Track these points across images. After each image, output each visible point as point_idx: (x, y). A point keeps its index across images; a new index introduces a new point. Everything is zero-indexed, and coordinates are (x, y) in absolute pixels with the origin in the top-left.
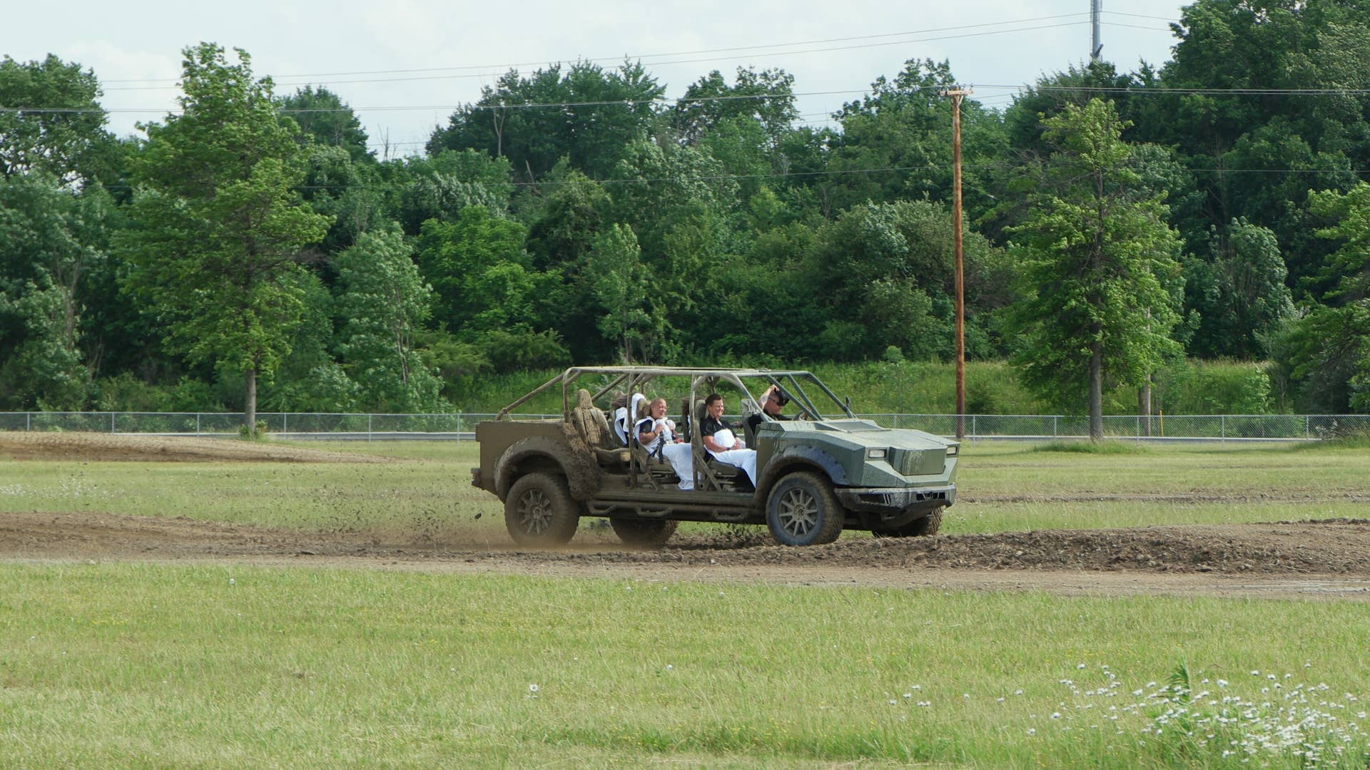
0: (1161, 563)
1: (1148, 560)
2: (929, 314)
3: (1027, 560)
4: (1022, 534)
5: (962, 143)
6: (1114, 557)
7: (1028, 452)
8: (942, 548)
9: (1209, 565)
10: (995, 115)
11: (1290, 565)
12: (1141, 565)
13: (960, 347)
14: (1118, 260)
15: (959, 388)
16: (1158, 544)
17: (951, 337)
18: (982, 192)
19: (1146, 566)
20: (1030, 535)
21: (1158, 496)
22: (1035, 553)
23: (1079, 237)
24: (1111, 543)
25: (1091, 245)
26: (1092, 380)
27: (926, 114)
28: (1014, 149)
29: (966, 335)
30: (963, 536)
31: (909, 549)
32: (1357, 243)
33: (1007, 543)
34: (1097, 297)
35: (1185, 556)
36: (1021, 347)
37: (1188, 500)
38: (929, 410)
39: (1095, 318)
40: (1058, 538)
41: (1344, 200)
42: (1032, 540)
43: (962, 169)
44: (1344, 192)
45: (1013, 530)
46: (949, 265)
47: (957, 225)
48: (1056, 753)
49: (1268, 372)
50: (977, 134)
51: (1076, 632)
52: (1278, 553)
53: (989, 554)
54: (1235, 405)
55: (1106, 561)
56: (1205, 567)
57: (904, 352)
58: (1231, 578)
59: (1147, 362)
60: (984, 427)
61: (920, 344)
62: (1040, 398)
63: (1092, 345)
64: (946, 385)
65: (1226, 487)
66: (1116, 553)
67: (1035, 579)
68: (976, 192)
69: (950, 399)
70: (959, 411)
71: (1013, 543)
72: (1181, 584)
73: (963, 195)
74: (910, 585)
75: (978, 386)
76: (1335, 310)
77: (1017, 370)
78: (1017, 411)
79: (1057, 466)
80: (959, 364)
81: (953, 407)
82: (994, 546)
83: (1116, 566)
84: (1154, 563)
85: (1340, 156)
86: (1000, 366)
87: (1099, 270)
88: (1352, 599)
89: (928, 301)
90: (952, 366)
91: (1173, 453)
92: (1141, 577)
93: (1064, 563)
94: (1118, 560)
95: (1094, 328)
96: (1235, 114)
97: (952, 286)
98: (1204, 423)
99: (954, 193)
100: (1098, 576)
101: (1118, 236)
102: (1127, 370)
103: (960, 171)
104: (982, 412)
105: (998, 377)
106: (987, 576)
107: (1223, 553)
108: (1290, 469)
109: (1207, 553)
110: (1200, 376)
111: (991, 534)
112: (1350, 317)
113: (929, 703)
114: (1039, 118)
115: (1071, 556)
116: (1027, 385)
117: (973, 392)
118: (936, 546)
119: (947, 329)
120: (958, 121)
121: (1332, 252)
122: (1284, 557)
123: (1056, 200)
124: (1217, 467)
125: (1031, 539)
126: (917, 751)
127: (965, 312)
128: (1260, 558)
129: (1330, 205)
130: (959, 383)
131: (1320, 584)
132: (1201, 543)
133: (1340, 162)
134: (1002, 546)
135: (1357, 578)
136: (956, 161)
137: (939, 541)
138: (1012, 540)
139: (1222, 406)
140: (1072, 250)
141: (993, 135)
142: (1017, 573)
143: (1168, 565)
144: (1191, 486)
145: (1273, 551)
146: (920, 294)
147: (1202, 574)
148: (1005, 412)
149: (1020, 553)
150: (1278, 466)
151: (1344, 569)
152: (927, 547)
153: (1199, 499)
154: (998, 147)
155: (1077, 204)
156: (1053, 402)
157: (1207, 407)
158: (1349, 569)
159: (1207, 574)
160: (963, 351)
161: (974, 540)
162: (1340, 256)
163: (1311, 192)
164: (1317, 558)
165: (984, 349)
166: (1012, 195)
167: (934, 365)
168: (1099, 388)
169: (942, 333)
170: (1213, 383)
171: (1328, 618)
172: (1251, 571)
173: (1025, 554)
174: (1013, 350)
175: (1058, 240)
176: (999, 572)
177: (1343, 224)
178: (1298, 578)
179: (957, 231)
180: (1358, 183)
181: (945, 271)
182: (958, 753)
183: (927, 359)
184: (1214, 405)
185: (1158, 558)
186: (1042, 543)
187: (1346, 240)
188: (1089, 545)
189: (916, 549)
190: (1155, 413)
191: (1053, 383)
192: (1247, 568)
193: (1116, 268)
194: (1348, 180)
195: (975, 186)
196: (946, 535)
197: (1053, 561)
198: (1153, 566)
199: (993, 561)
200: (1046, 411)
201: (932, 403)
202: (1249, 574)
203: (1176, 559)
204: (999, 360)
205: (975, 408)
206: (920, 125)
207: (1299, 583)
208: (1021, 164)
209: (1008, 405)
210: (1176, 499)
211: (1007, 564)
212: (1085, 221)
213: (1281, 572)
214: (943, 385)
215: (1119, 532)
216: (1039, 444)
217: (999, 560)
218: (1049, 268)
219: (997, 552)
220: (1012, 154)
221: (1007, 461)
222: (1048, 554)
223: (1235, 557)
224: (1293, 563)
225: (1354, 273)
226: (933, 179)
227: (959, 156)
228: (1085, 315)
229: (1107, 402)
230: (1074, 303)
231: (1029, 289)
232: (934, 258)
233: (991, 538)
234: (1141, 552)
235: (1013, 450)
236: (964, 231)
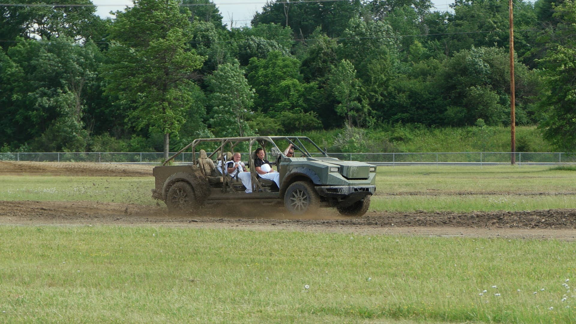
2: (497, 103)
3: (547, 224)
4: (544, 211)
5: (514, 19)
7: (547, 170)
8: (505, 218)
10: (529, 5)
13: (513, 119)
15: (512, 139)
17: (509, 114)
18: (524, 42)
22: (551, 220)
23: (570, 64)
27: (496, 4)
28: (539, 21)
29: (516, 113)
30: (516, 212)
31: (489, 218)
33: (537, 215)
36: (543, 119)
38: (498, 151)
40: (562, 213)
42: (549, 214)
45: (540, 209)
46: (508, 78)
47: (511, 59)
48: (563, 319)
50: (521, 14)
51: (572, 259)
53: (528, 221)
57: (485, 122)
60: (525, 159)
61: (493, 118)
62: (552, 144)
64: (506, 138)
67: (551, 233)
68: (521, 43)
69: (508, 145)
70: (512, 151)
71: (540, 215)
73: (514, 44)
74: (489, 236)
75: (522, 138)
77: (542, 132)
78: (541, 150)
79: (562, 177)
80: (513, 128)
81: (509, 148)
82: (531, 217)
86: (533, 128)
89: (498, 97)
90: (509, 128)
93: (565, 225)
97: (509, 89)
99: (510, 43)
103: (513, 33)
104: (524, 151)
105: (531, 133)
106: (527, 232)
111: (529, 211)
113: (500, 294)
114: (552, 6)
115: (569, 222)
116: (546, 138)
117: (519, 141)
118: (502, 217)
119: (507, 110)
120: (512, 8)
123: (560, 46)
125: (549, 213)
126: (495, 318)
127: (515, 102)
130: (512, 137)
134: (535, 217)
136: (511, 27)
137: (504, 214)
138: (540, 214)
140: (567, 71)
141: (529, 15)
142: (542, 230)
146: (494, 93)
148: (535, 151)
149: (543, 220)
152: (498, 217)
154: (532, 20)
155: (570, 49)
156: (559, 146)
160: (514, 121)
161: (521, 214)
165: (525, 120)
166: (538, 45)
167: (500, 128)
169: (504, 112)
173: (546, 221)
174: (539, 120)
175: (560, 66)
176: (533, 230)
179: (511, 62)
181: (506, 82)
182: (515, 318)
183: (497, 125)
186: (555, 215)
189: (492, 218)
191: (559, 137)
195: (521, 39)
196: (507, 211)
197: (560, 224)
199: (530, 224)
200: (555, 150)
201: (499, 147)
204: (532, 125)
205: (521, 149)
206: (492, 10)
208: (543, 29)
209: (536, 148)
211: (537, 226)
212: (574, 56)
214: (505, 138)
216: (552, 167)
217: (533, 224)
218: (556, 81)
219: (532, 220)
220: (538, 24)
221: (536, 175)
222: (557, 221)
226: (499, 36)
227: (512, 25)
230: (570, 97)
231: (547, 90)
232: (501, 75)
233: (529, 213)
235: (539, 170)
236: (515, 62)
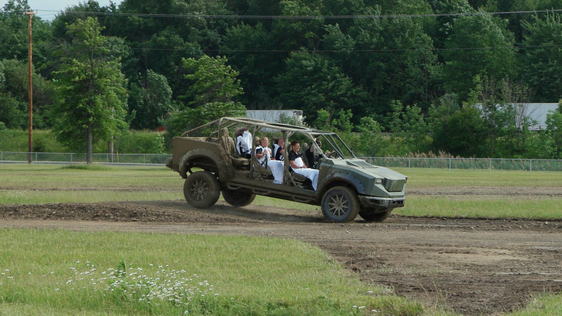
0: (116, 217)
1: (110, 216)
2: (17, 109)
3: (57, 216)
4: (55, 204)
5: (33, 35)
6: (95, 215)
7: (60, 169)
8: (21, 210)
9: (136, 218)
10: (47, 24)
11: (171, 219)
12: (107, 218)
13: (30, 123)
14: (99, 86)
15: (30, 141)
16: (115, 209)
17: (27, 119)
18: (41, 56)
19: (109, 219)
20: (59, 205)
21: (116, 188)
22: (61, 213)
23: (83, 76)
24: (94, 209)
25: (88, 80)
26: (88, 138)
27: (17, 22)
28: (55, 38)
29: (33, 118)
30: (30, 205)
31: (6, 210)
32: (202, 81)
33: (49, 208)
34: (91, 103)
35: (126, 214)
36: (57, 124)
37: (128, 190)
38: (17, 151)
39: (90, 111)
40: (71, 206)
41: (197, 63)
42: (60, 207)
43: (32, 47)
44: (197, 59)
45: (52, 203)
46: (25, 87)
47: (30, 70)
48: (67, 299)
49: (164, 135)
50: (38, 31)
51: (78, 246)
52: (166, 214)
53: (41, 213)
54: (149, 150)
55: (92, 216)
56: (135, 219)
57: (6, 125)
58: (146, 224)
59: (112, 131)
60: (41, 158)
61: (13, 121)
62: (65, 145)
63: (88, 123)
64: (24, 140)
65: (145, 185)
66: (97, 213)
67: (60, 224)
68: (38, 56)
69: (26, 146)
70: (30, 151)
71: (52, 208)
72: (124, 226)
73: (33, 57)
74: (6, 226)
75: (38, 140)
76: (193, 110)
77: (56, 134)
78: (56, 151)
79: (72, 175)
80: (30, 131)
81: (27, 149)
82: (43, 210)
83: (96, 218)
84: (113, 217)
85: (196, 44)
86: (48, 132)
87: (92, 90)
88: (197, 233)
89: (17, 103)
90: (27, 131)
91: (123, 170)
92: (107, 223)
93: (74, 217)
94: (97, 216)
95: (89, 116)
96: (151, 24)
97: (27, 97)
98: (136, 157)
99: (29, 56)
100: (88, 223)
101: (100, 76)
102: (103, 134)
103: (31, 47)
104: (40, 151)
105: (47, 136)
106: (39, 223)
107: (142, 213)
108: (172, 178)
109: (136, 213)
110: (135, 137)
111: (42, 205)
112: (199, 112)
113: (12, 277)
114: (66, 25)
115: (77, 214)
116: (59, 141)
117: (36, 143)
118: (18, 209)
119: (25, 115)
120: (31, 25)
121: (192, 85)
122: (169, 215)
123: (74, 60)
124: (141, 176)
125: (60, 206)
126: (7, 298)
127: (33, 108)
128: (158, 216)
129: (191, 64)
130: (30, 139)
131: (184, 227)
132: (133, 209)
133: (195, 46)
134: (47, 209)
135: (200, 224)
136: (29, 42)
137: (19, 207)
138: (51, 207)
139: (144, 150)
140: (80, 82)
141: (45, 31)
142: (53, 221)
143: (119, 218)
144: (130, 184)
145: (164, 213)
146: (13, 100)
147: (133, 222)
148: (50, 151)
149: (54, 212)
150: (167, 176)
151: (194, 220)
152: (14, 210)
153: (133, 190)
154: (48, 37)
155: (82, 62)
156: (71, 147)
157: (137, 151)
158: (196, 221)
159: (136, 222)
160: (32, 125)
161: (34, 207)
162: (195, 86)
163: (183, 59)
164: (183, 216)
165: (41, 124)
166: (54, 58)
167: (19, 131)
168: (91, 142)
169: (22, 117)
170: (141, 140)
171: (186, 242)
172: (155, 221)
173: (57, 213)
174: (54, 125)
175: (74, 77)
176: (45, 221)
177: (196, 73)
178: (175, 224)
179: (30, 73)
180: (203, 55)
181: (23, 90)
182: (25, 299)
183: (16, 128)
184: (141, 150)
185: (114, 215)
186: (64, 208)
187: (198, 79)
188: (84, 210)
189: (9, 210)
190: (115, 152)
191: (71, 140)
192: (152, 220)
193: (99, 90)
194: (199, 54)
195: (37, 53)
196: (22, 204)
197: (69, 216)
198: (112, 219)
199: (43, 216)
200: (67, 151)
201: (18, 147)
202: (154, 222)
203: (122, 216)
204: (48, 129)
205: (37, 149)
206: (14, 27)
207: (175, 227)
208: (58, 44)
209: (51, 148)
210: (123, 190)
211: (49, 217)
212: (86, 70)
213: (167, 222)
214: (23, 139)
215: (98, 204)
216: (64, 165)
217: (45, 215)
218: (70, 90)
219: (44, 212)
220: (54, 40)
221: (50, 173)
222: (67, 213)
223: (148, 215)
224: (172, 218)
225: (201, 94)
226: (21, 50)
227: (31, 40)
228: (85, 110)
229: (94, 148)
230: (81, 105)
231: (61, 98)
232: (20, 85)
233: (42, 206)
234: (107, 213)
235: (53, 168)
236: (33, 73)
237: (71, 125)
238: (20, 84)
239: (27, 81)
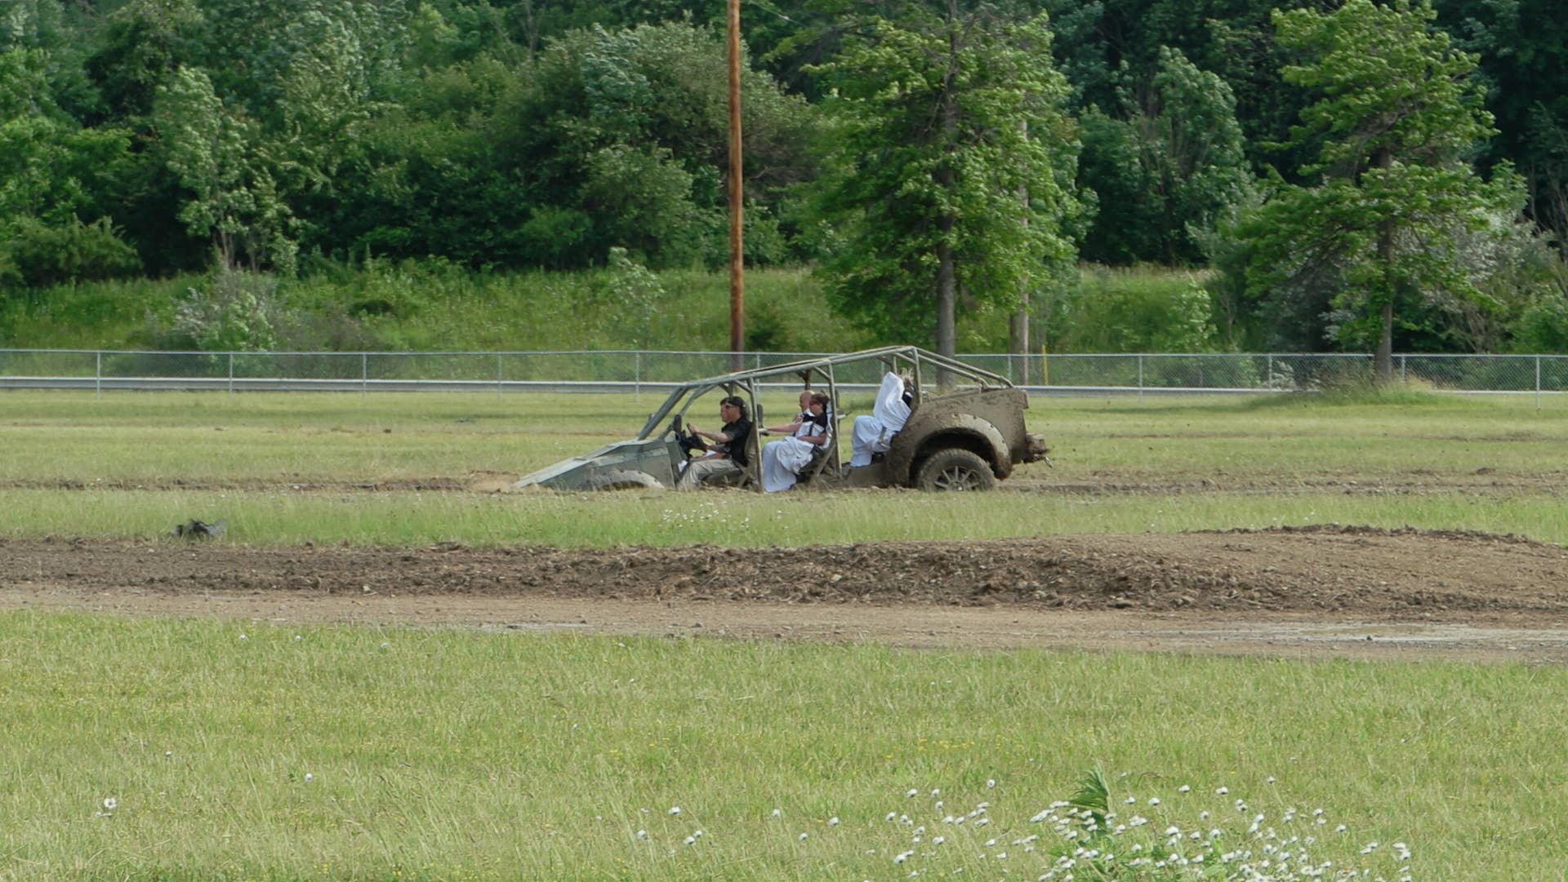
0: (1054, 594)
1: (1034, 589)
2: (687, 199)
3: (848, 589)
4: (840, 548)
6: (982, 584)
8: (718, 570)
9: (1127, 597)
11: (1252, 598)
12: (1024, 596)
13: (736, 249)
14: (981, 116)
15: (735, 311)
16: (1050, 564)
17: (723, 233)
19: (1031, 599)
20: (853, 549)
21: (1044, 483)
22: (860, 578)
23: (918, 81)
24: (976, 564)
25: (938, 92)
26: (939, 301)
29: (745, 231)
30: (750, 552)
31: (668, 571)
33: (817, 562)
34: (948, 175)
35: (1092, 583)
36: (830, 247)
37: (1089, 489)
38: (688, 348)
39: (946, 207)
40: (895, 555)
41: (1327, 24)
42: (855, 558)
45: (828, 542)
46: (716, 122)
47: (731, 60)
49: (1210, 287)
52: (1234, 580)
53: (790, 579)
54: (1157, 339)
55: (970, 590)
56: (1121, 600)
58: (1162, 618)
59: (1026, 276)
61: (675, 243)
62: (857, 326)
63: (939, 249)
64: (714, 305)
65: (1148, 469)
66: (985, 578)
67: (861, 619)
69: (721, 327)
70: (735, 346)
71: (826, 562)
72: (1087, 628)
73: (741, 14)
74: (670, 629)
75: (763, 307)
76: (1311, 193)
77: (827, 289)
78: (824, 345)
80: (735, 274)
81: (727, 341)
82: (797, 567)
83: (984, 598)
84: (1044, 594)
86: (798, 275)
87: (950, 129)
89: (688, 179)
90: (724, 276)
91: (1065, 412)
92: (1024, 616)
93: (905, 593)
94: (987, 588)
95: (944, 223)
97: (725, 155)
98: (1110, 364)
99: (728, 11)
100: (957, 614)
101: (981, 79)
102: (992, 284)
104: (770, 348)
105: (794, 293)
106: (788, 615)
107: (1148, 578)
108: (1244, 440)
109: (1125, 579)
110: (1104, 292)
111: (793, 549)
115: (916, 582)
116: (840, 309)
117: (756, 316)
118: (707, 567)
119: (716, 222)
121: (1310, 104)
122: (1244, 587)
123: (883, 25)
124: (1132, 436)
125: (854, 556)
127: (745, 194)
128: (1206, 587)
129: (1306, 32)
130: (734, 303)
131: (1300, 629)
132: (1115, 564)
134: (810, 567)
135: (1356, 621)
137: (713, 559)
138: (825, 557)
139: (1138, 340)
140: (907, 101)
142: (833, 609)
143: (1065, 598)
144: (1095, 467)
145: (1227, 576)
146: (675, 167)
147: (1117, 612)
148: (804, 347)
149: (837, 577)
150: (1226, 435)
151: (1336, 604)
152: (695, 567)
153: (1108, 487)
155: (916, 30)
156: (879, 333)
157: (1115, 342)
158: (1343, 606)
159: (1124, 612)
160: (741, 253)
161: (766, 557)
162: (1322, 110)
163: (1277, 12)
164: (1294, 589)
165: (772, 251)
167: (697, 274)
168: (950, 311)
169: (708, 227)
170: (1125, 303)
172: (1193, 607)
173: (845, 579)
175: (884, 85)
176: (805, 609)
177: (1326, 60)
178: (1266, 619)
179: (733, 69)
181: (712, 132)
183: (685, 265)
184: (1126, 339)
185: (1050, 586)
186: (872, 562)
187: (1330, 84)
188: (943, 566)
189: (678, 570)
190: (1035, 349)
191: (880, 307)
192: (1186, 602)
193: (978, 129)
196: (724, 549)
197: (888, 590)
198: (1041, 599)
199: (796, 590)
200: (868, 345)
201: (692, 334)
202: (1189, 612)
203: (1076, 589)
204: (797, 267)
205: (759, 341)
207: (1269, 627)
209: (809, 336)
210: (1071, 488)
211: (818, 594)
212: (929, 57)
213: (1238, 609)
214: (710, 305)
215: (988, 546)
217: (805, 588)
218: (873, 130)
219: (801, 576)
222: (880, 580)
223: (1168, 586)
224: (1257, 595)
225: (1340, 136)
228: (930, 202)
229: (961, 335)
230: (911, 184)
231: (842, 159)
232: (695, 110)
233: (792, 554)
234: (1023, 577)
236: (743, 64)
237: (877, 256)
238: (697, 105)
239: (724, 98)
